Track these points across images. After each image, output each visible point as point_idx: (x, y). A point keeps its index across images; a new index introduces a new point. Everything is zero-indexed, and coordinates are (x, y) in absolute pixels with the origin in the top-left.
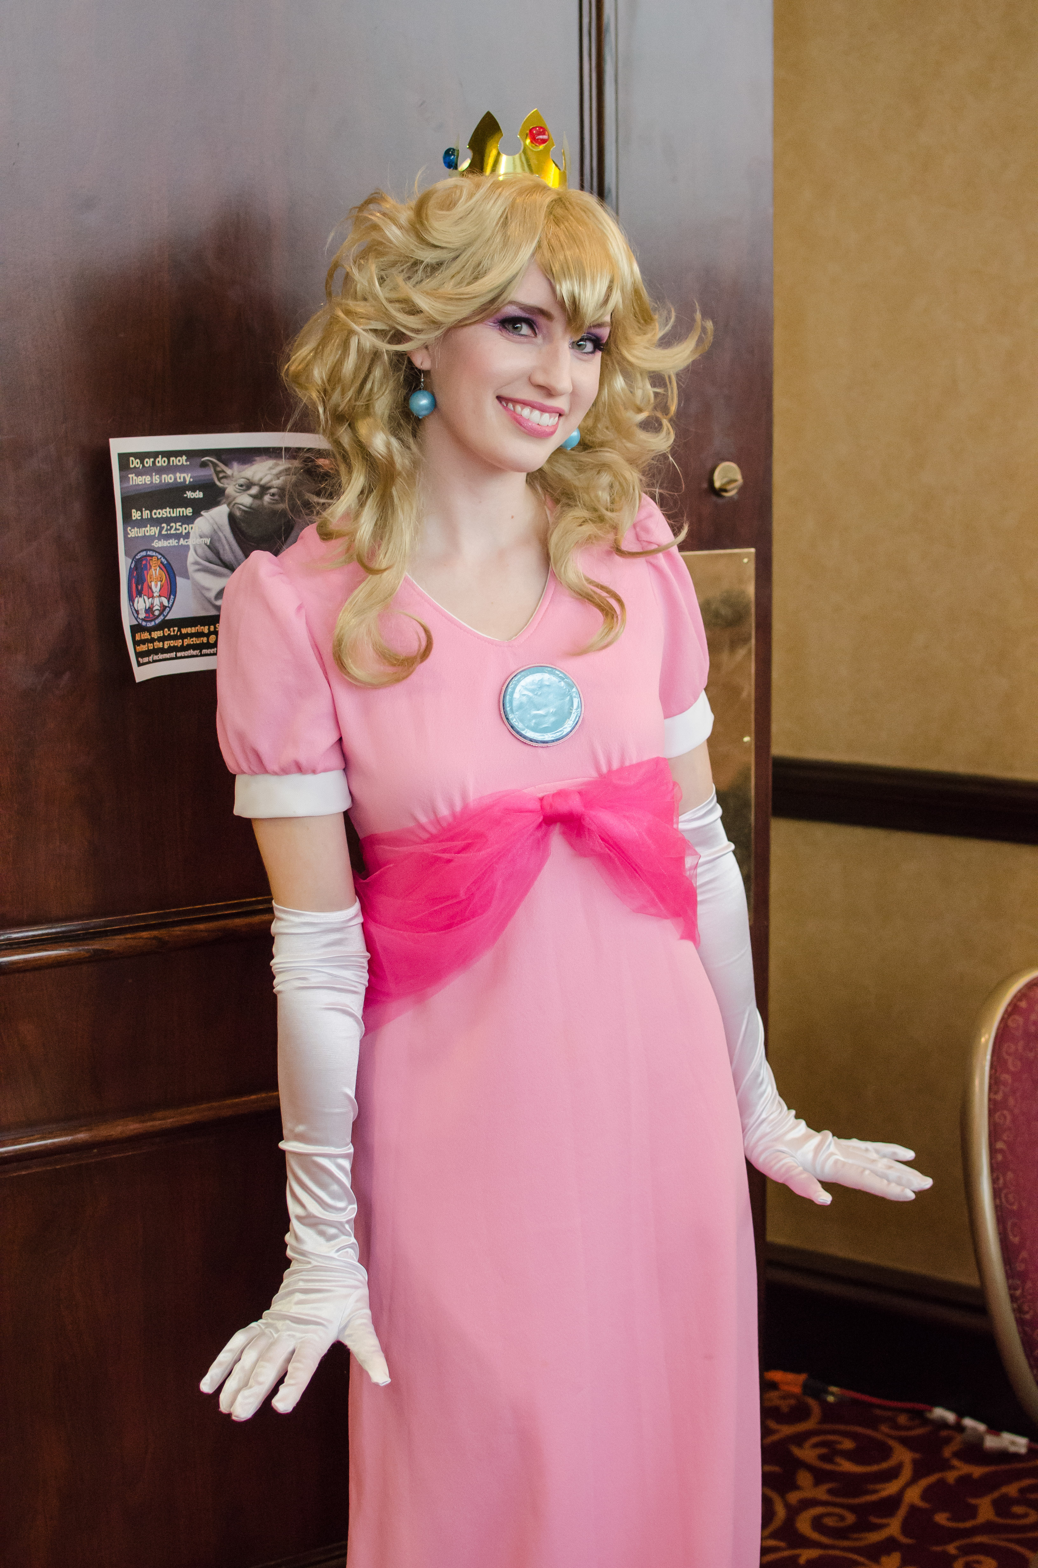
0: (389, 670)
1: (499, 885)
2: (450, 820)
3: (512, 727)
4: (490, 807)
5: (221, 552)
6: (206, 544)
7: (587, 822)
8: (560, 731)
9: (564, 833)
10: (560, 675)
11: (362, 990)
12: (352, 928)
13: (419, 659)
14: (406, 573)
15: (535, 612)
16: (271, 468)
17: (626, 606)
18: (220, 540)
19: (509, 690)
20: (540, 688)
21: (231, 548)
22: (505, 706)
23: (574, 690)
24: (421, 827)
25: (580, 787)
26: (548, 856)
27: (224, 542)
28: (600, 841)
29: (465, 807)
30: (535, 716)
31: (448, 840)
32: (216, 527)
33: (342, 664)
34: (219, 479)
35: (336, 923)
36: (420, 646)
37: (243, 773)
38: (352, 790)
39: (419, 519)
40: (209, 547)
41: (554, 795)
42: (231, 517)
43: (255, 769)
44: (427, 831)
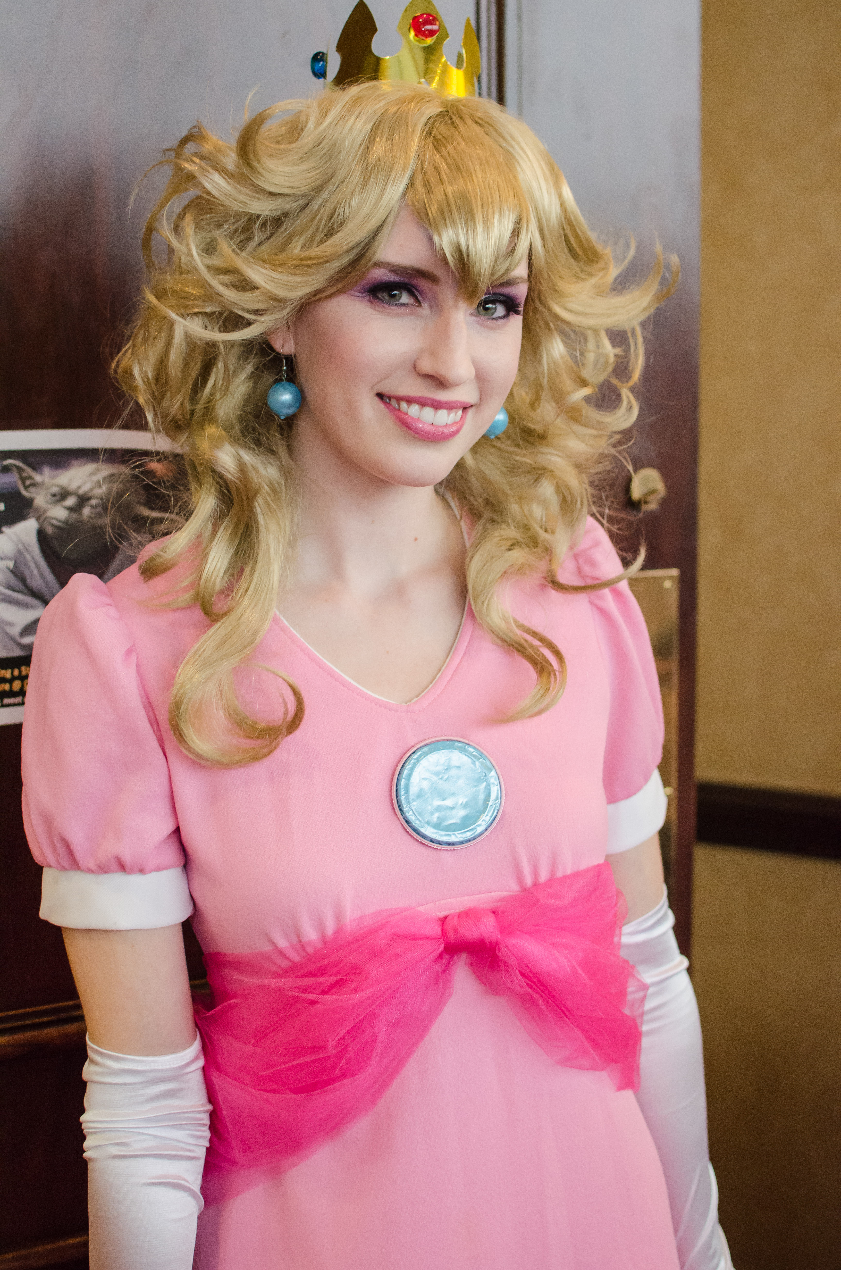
0: (245, 743)
1: (382, 1036)
2: (319, 945)
3: (408, 822)
4: (373, 931)
5: (28, 577)
6: (8, 568)
7: (503, 952)
8: (472, 830)
9: (471, 964)
10: (474, 753)
11: (201, 1153)
12: (190, 1076)
13: (284, 730)
14: (275, 611)
15: (445, 666)
16: (91, 474)
17: (566, 660)
18: (26, 563)
19: (406, 772)
20: (447, 769)
21: (41, 574)
22: (399, 793)
23: (493, 773)
24: (281, 953)
25: (496, 904)
26: (450, 995)
27: (32, 565)
28: (520, 977)
29: (339, 931)
30: (438, 809)
31: (314, 975)
32: (20, 546)
33: (180, 734)
34: (26, 487)
35: (167, 1070)
36: (286, 711)
37: (50, 866)
38: (194, 896)
39: (292, 543)
40: (12, 571)
41: (460, 915)
42: (41, 535)
43: (65, 864)
44: (288, 958)
